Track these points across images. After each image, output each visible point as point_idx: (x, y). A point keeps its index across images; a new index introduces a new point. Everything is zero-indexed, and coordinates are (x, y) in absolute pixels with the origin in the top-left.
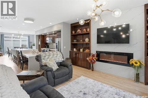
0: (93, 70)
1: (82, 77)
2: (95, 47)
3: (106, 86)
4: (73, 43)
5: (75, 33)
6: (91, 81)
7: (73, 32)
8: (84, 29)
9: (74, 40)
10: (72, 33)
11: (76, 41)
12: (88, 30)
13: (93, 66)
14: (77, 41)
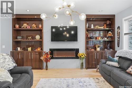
0: (47, 69)
1: (41, 79)
2: (48, 45)
3: (69, 79)
4: (16, 40)
5: (20, 27)
6: (53, 80)
7: (17, 26)
8: (34, 25)
9: (19, 37)
10: (14, 26)
11: (21, 37)
12: (40, 26)
13: (47, 65)
14: (23, 38)
